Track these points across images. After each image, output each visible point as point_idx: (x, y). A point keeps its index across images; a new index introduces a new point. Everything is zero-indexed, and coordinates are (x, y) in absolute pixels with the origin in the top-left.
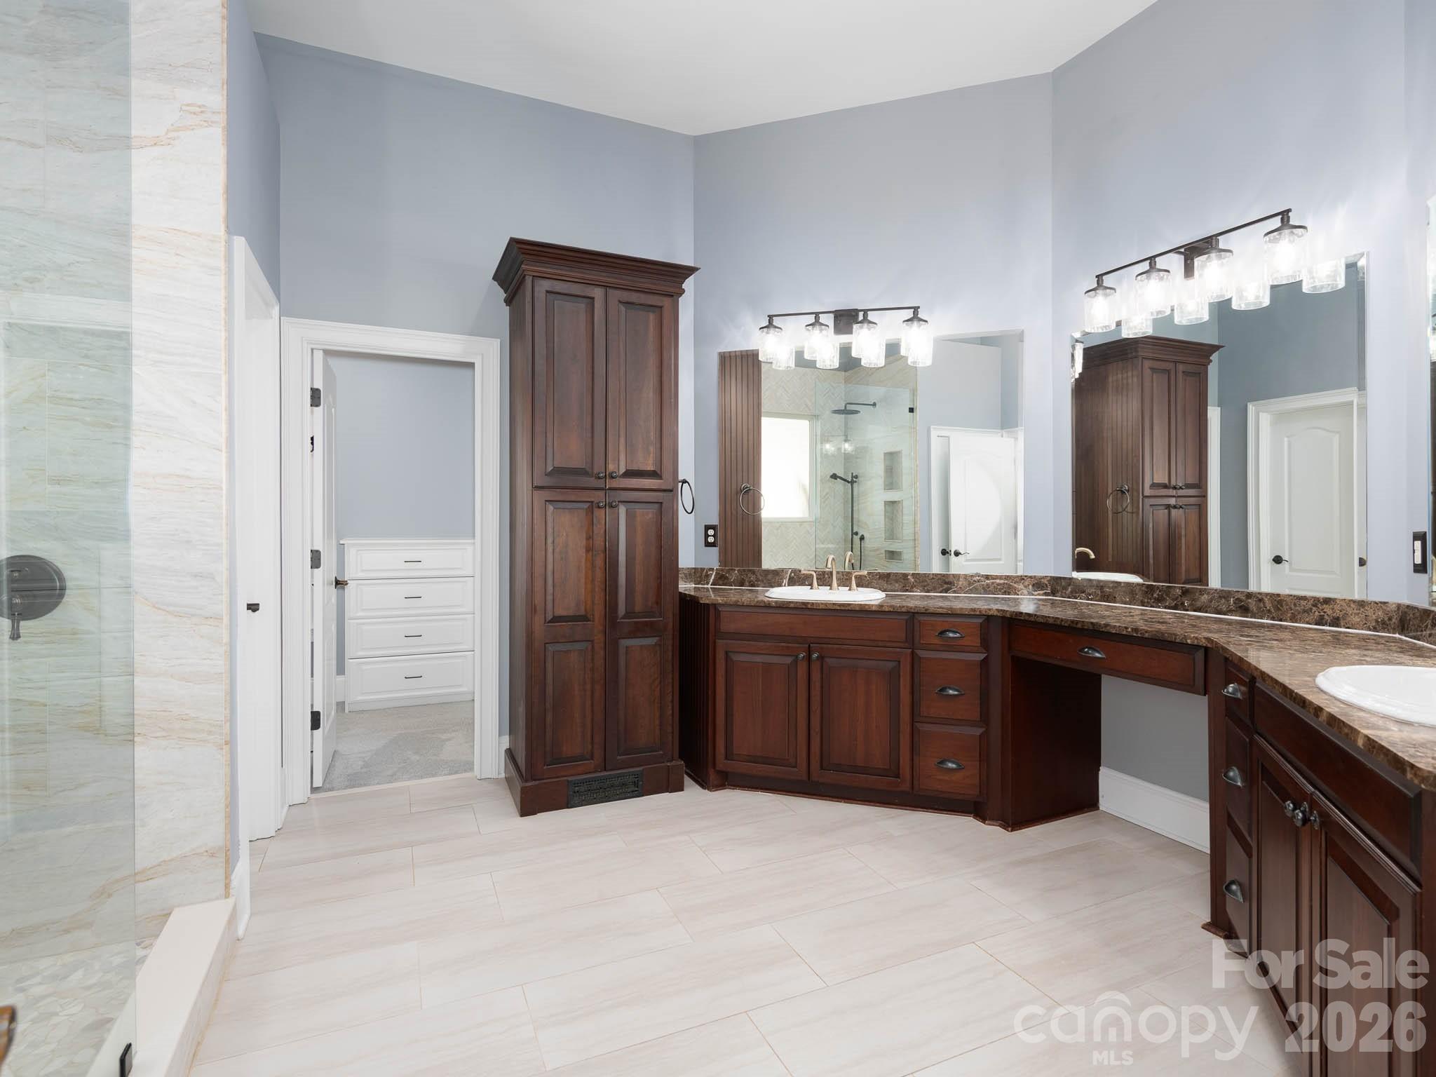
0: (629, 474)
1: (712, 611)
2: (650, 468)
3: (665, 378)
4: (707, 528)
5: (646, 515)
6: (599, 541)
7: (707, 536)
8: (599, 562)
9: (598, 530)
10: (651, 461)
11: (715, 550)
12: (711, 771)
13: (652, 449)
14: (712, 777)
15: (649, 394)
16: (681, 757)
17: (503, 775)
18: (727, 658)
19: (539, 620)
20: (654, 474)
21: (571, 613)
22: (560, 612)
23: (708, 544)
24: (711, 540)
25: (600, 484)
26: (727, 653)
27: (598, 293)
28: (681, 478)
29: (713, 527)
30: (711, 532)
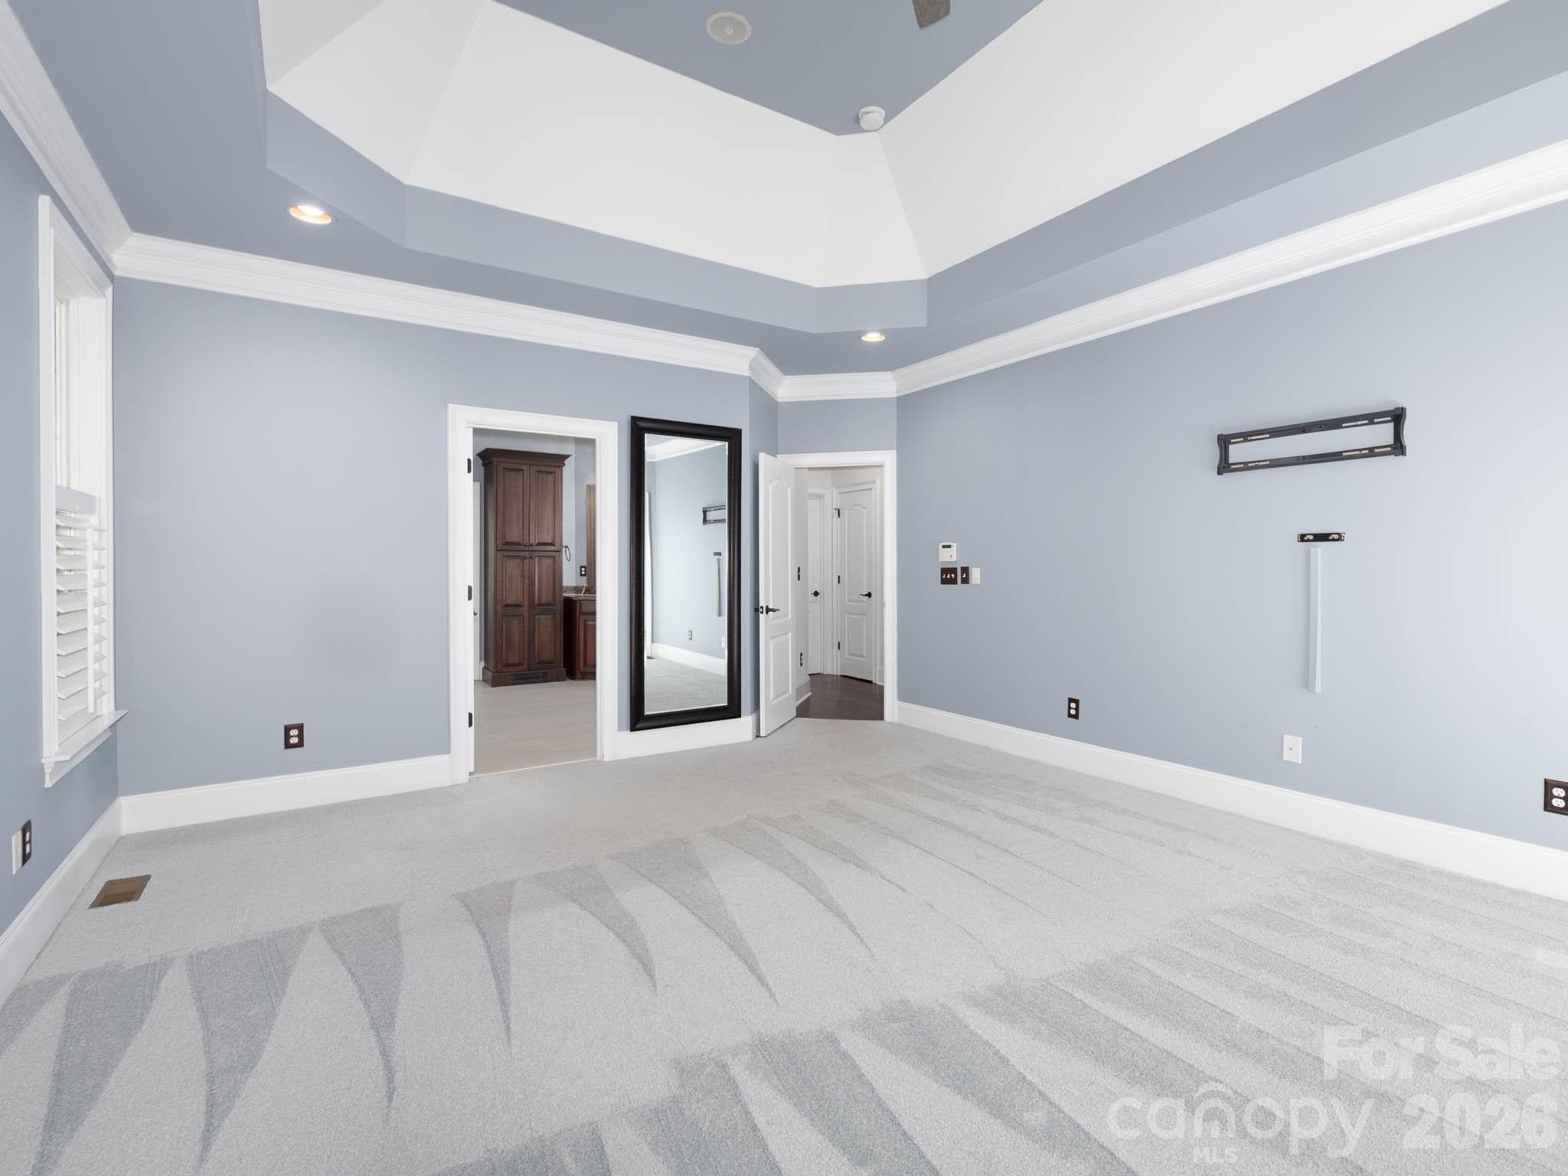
0: (540, 544)
1: (578, 603)
2: (550, 541)
3: (557, 503)
4: (581, 567)
5: (547, 562)
6: (526, 573)
7: (581, 571)
8: (526, 581)
9: (526, 568)
10: (550, 538)
11: (585, 578)
12: (577, 673)
13: (550, 534)
14: (578, 675)
15: (549, 509)
16: (564, 667)
17: (481, 679)
18: (585, 624)
19: (499, 607)
20: (551, 544)
21: (514, 603)
22: (509, 602)
23: (581, 575)
24: (583, 573)
25: (527, 548)
26: (584, 621)
27: (525, 468)
28: (564, 544)
29: (585, 567)
30: (583, 569)
